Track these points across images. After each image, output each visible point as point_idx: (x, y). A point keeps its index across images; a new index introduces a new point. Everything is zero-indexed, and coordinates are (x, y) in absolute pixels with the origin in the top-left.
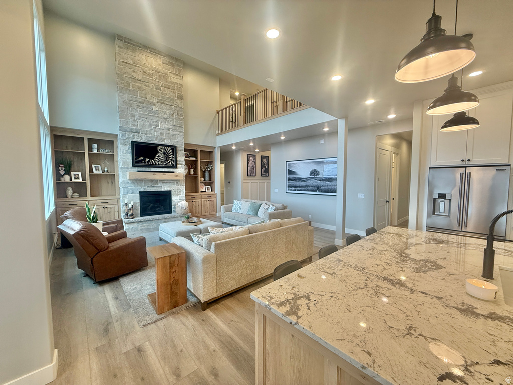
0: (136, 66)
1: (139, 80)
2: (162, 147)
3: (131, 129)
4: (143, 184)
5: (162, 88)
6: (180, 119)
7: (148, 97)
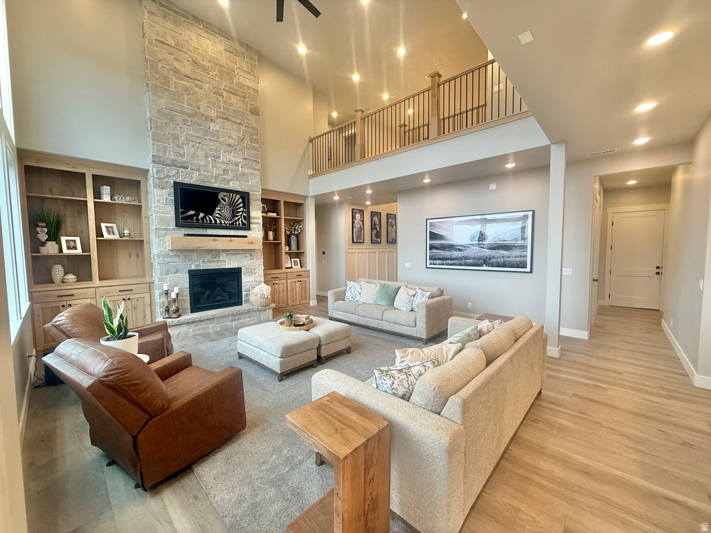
0: (181, 51)
1: (186, 76)
2: (225, 194)
3: (173, 161)
4: (195, 256)
5: (224, 93)
6: (253, 148)
7: (201, 107)
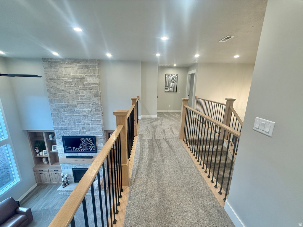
2: (84, 138)
7: (70, 102)
